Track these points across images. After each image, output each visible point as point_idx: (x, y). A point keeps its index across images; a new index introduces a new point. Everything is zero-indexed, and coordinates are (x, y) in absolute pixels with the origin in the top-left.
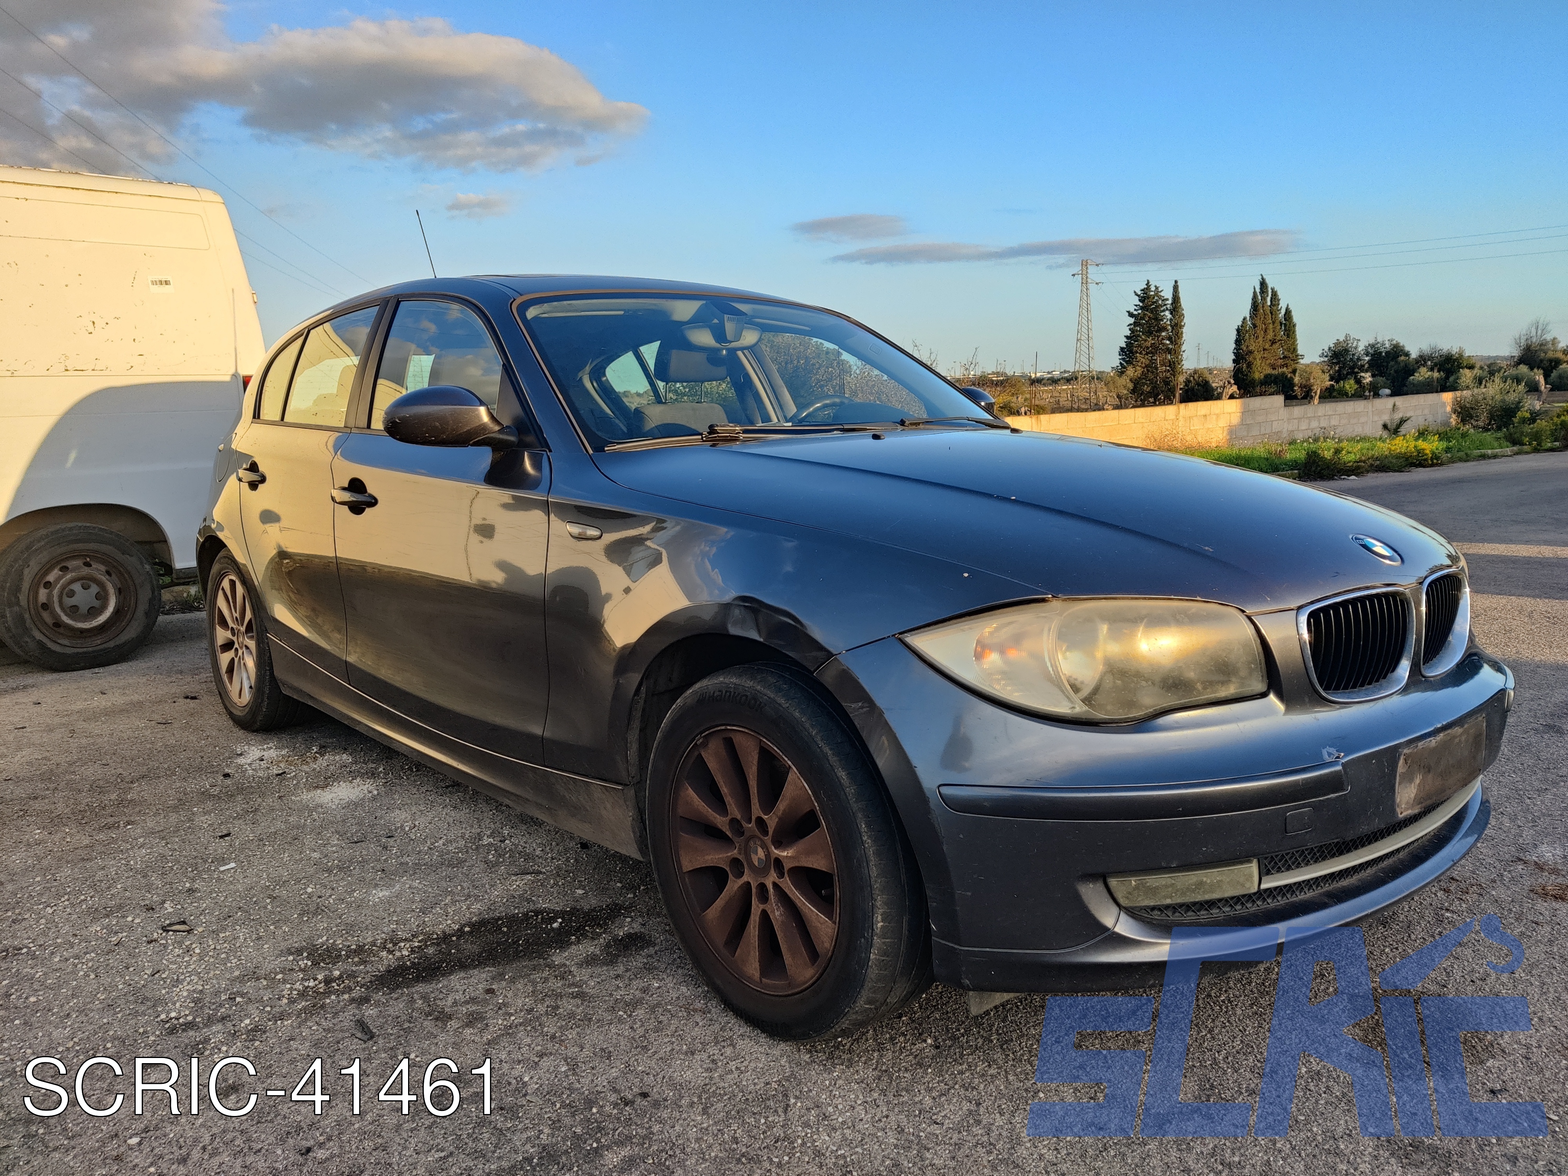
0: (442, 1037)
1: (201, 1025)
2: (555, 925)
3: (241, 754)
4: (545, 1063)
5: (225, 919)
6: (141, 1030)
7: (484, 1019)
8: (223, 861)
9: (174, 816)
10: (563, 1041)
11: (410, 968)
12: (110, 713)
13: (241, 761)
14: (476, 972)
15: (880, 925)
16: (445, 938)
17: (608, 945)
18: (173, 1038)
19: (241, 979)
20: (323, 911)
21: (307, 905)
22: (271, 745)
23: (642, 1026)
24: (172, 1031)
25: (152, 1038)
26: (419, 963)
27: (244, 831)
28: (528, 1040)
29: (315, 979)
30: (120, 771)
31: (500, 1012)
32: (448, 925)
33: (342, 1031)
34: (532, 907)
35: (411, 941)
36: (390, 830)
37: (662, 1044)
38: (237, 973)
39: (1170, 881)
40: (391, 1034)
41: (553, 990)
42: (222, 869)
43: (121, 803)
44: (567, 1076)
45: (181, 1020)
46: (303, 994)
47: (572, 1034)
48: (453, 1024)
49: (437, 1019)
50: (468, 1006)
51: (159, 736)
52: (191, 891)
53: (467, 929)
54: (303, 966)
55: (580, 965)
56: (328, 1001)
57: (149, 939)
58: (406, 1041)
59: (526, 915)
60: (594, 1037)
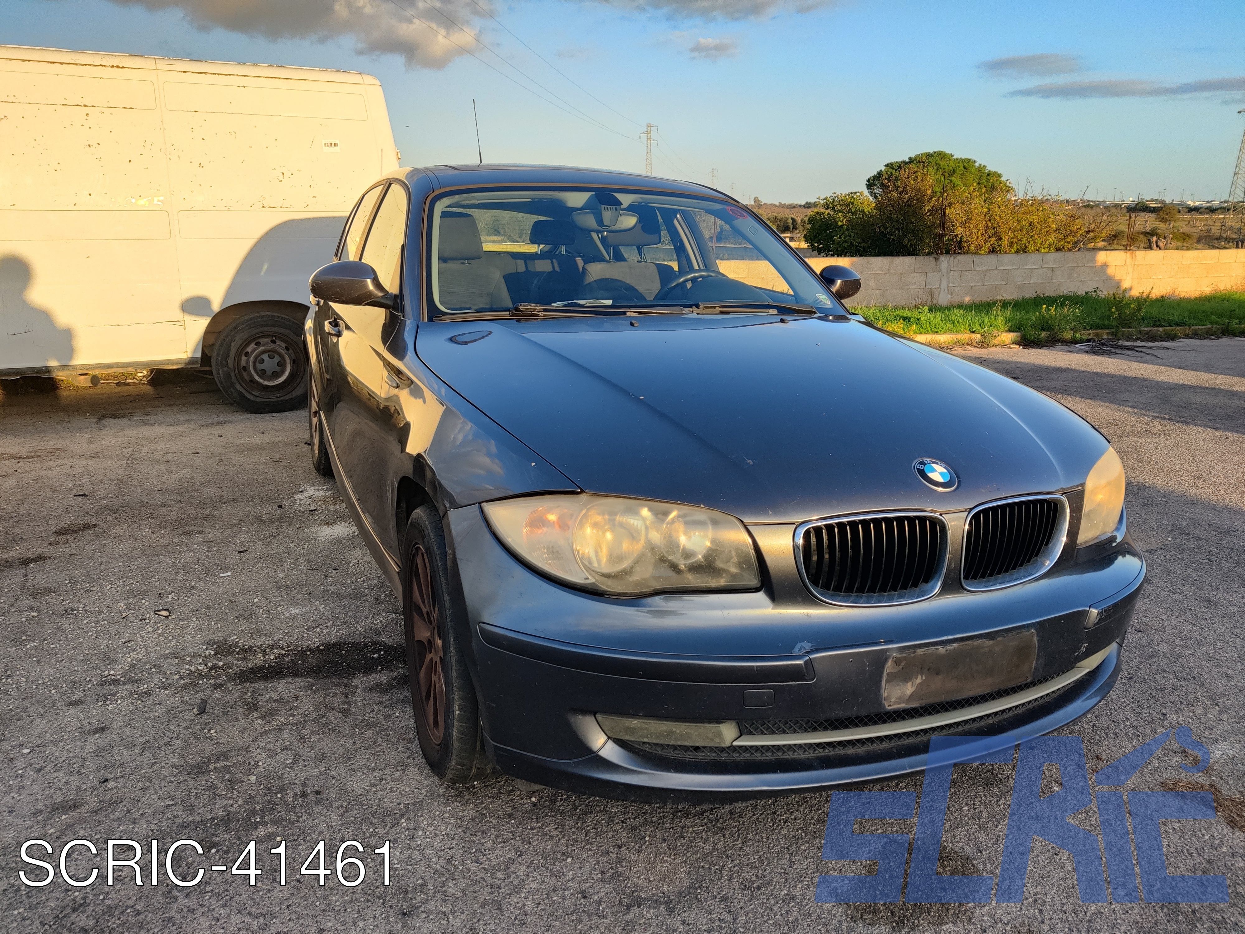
0: (242, 723)
1: (121, 683)
2: (375, 656)
3: (302, 492)
4: (282, 755)
5: (194, 611)
6: (88, 679)
7: (276, 715)
8: (225, 570)
9: (229, 531)
10: (305, 742)
11: (266, 669)
12: (254, 449)
13: (298, 496)
14: (300, 680)
15: (457, 712)
16: (303, 652)
17: (394, 679)
18: (100, 688)
19: (166, 657)
20: (252, 617)
21: (246, 611)
22: (325, 487)
23: (362, 743)
24: (103, 684)
25: (89, 686)
26: (273, 666)
27: (257, 550)
28: (286, 736)
29: (206, 665)
30: (224, 494)
31: (290, 712)
32: (316, 642)
33: (189, 705)
34: (376, 639)
35: (283, 649)
36: (341, 564)
37: (363, 758)
38: (167, 652)
39: (644, 726)
40: (215, 714)
41: (333, 704)
42: (221, 575)
43: (206, 518)
44: (286, 767)
45: (113, 677)
46: (191, 673)
47: (314, 738)
48: (256, 714)
49: (248, 709)
50: (274, 704)
51: (266, 471)
52: (193, 588)
53: (322, 647)
54: (207, 654)
55: (364, 689)
56: (201, 682)
57: (144, 617)
58: (218, 720)
59: (366, 644)
60: (326, 744)
